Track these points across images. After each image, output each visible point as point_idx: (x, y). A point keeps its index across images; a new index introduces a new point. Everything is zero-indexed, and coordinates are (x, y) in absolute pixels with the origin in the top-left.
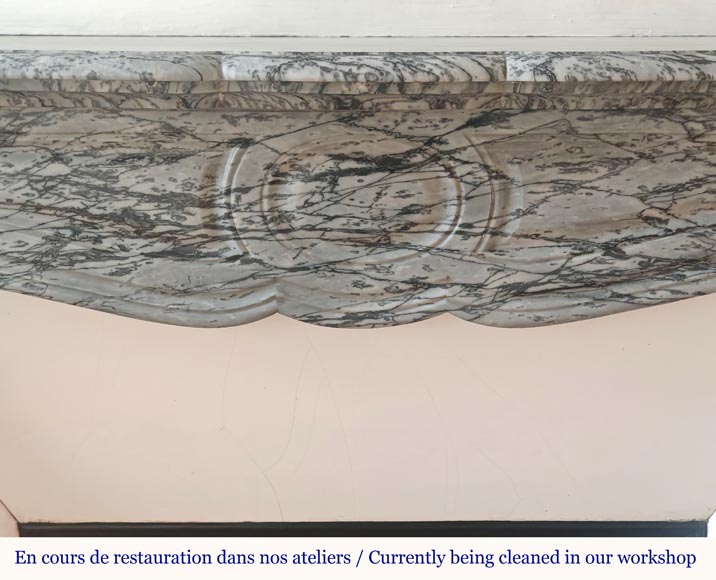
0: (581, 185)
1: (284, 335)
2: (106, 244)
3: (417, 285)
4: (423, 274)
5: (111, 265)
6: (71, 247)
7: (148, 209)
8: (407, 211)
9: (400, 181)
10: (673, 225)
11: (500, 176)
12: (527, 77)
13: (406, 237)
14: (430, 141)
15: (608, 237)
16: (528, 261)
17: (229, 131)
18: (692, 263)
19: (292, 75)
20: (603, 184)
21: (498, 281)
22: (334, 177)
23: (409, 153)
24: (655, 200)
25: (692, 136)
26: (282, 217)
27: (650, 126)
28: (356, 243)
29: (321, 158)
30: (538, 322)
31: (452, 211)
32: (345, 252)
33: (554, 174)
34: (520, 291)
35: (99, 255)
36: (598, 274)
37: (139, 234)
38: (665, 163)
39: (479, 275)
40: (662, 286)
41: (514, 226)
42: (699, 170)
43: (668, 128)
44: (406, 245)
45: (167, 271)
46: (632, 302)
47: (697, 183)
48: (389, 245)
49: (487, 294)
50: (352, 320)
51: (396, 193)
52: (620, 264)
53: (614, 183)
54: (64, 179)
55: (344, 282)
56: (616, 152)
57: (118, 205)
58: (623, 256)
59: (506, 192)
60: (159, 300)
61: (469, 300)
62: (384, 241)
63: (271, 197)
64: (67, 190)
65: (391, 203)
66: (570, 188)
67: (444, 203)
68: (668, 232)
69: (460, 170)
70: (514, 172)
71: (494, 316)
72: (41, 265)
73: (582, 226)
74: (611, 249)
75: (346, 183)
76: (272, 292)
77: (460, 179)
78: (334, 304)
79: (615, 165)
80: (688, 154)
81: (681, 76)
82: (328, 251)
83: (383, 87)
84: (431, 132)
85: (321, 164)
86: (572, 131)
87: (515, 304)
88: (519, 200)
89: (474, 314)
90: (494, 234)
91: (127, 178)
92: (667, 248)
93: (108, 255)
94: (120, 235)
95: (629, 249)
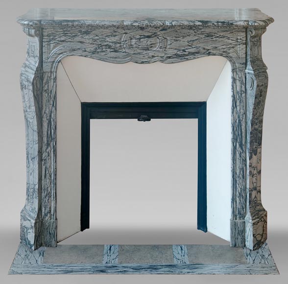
0: (178, 40)
1: (132, 65)
2: (103, 50)
3: (153, 56)
4: (153, 55)
5: (104, 53)
6: (98, 50)
7: (111, 44)
8: (151, 44)
9: (150, 39)
10: (193, 46)
11: (166, 39)
12: (168, 24)
13: (151, 49)
14: (155, 33)
15: (183, 49)
16: (171, 52)
17: (124, 32)
18: (197, 53)
19: (134, 24)
20: (182, 40)
21: (166, 56)
22: (140, 39)
23: (152, 35)
24: (190, 42)
25: (195, 32)
26: (131, 45)
27: (189, 31)
28: (143, 49)
29: (138, 36)
30: (172, 63)
31: (158, 44)
32: (142, 51)
33: (174, 38)
34: (169, 57)
35: (102, 52)
36: (182, 55)
37: (109, 48)
38: (191, 36)
39: (163, 55)
40: (192, 57)
41: (168, 47)
42: (197, 38)
43: (191, 31)
44: (151, 50)
45: (113, 54)
46: (187, 59)
47: (196, 40)
48: (149, 50)
49: (164, 58)
50: (143, 63)
51: (150, 41)
52: (185, 53)
53: (184, 40)
54: (98, 39)
55: (141, 56)
56: (184, 35)
57: (106, 44)
58: (185, 52)
59: (167, 41)
60: (112, 59)
61: (161, 59)
62: (148, 49)
63: (130, 42)
64: (98, 41)
65: (149, 43)
66: (177, 40)
67: (157, 43)
68: (192, 48)
69: (160, 38)
70: (168, 38)
71: (165, 62)
72: (93, 53)
73: (179, 47)
74: (184, 51)
75: (142, 40)
76: (130, 58)
77: (159, 39)
78: (139, 60)
79: (184, 37)
80: (195, 35)
81: (191, 24)
82: (139, 51)
83: (147, 26)
84: (155, 32)
85: (138, 37)
86: (177, 31)
87: (169, 60)
88: (169, 42)
89: (162, 61)
90: (165, 48)
91: (108, 39)
92: (192, 50)
93: (104, 51)
94: (106, 48)
95: (186, 50)
